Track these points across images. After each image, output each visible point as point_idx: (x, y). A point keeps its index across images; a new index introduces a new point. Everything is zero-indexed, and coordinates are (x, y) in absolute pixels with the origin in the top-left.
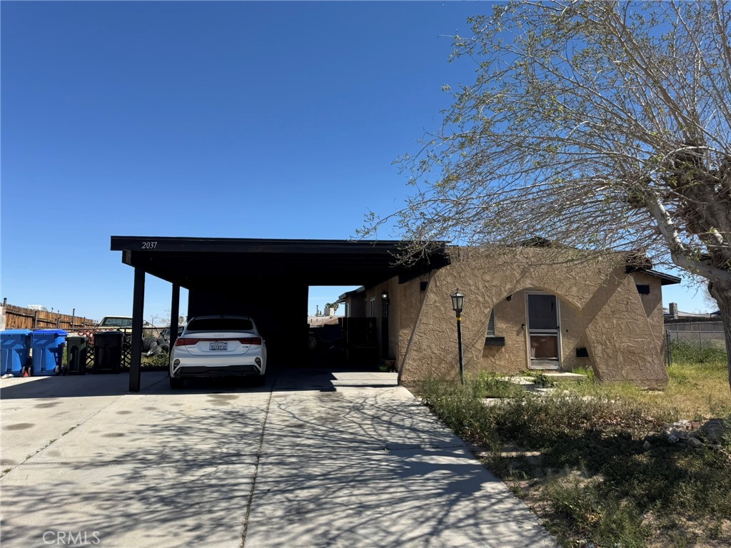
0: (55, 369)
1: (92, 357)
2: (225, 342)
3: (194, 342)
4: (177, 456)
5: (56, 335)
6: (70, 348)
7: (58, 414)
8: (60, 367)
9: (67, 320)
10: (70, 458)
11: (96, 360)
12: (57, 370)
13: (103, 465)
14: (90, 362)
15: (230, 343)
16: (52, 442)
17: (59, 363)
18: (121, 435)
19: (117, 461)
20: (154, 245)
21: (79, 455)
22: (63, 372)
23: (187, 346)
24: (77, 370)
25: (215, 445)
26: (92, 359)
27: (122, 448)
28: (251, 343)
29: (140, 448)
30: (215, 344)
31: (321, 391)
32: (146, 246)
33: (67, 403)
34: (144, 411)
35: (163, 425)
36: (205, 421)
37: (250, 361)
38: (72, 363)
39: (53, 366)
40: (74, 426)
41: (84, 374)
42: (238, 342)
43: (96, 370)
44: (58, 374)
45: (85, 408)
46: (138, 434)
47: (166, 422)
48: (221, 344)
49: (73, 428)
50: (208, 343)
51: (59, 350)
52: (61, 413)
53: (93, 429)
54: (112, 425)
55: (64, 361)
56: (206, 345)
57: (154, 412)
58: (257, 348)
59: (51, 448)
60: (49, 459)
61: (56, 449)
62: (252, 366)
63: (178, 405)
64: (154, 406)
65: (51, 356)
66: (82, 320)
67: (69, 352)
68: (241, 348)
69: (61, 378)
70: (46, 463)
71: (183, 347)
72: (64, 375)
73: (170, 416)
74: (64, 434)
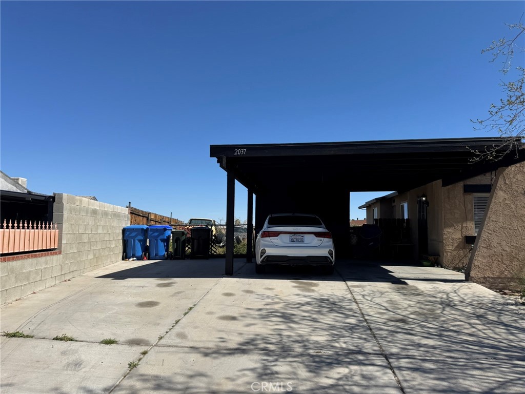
0: (164, 255)
1: (189, 246)
2: (302, 235)
3: (276, 234)
4: (298, 349)
5: (165, 229)
6: (175, 239)
7: (176, 293)
8: (168, 253)
9: (167, 220)
10: (196, 341)
11: (192, 248)
12: (166, 256)
13: (230, 354)
14: (188, 249)
15: (307, 237)
16: (177, 322)
17: (167, 250)
18: (234, 318)
19: (241, 350)
20: (244, 151)
21: (204, 339)
22: (170, 257)
23: (271, 238)
24: (179, 256)
25: (330, 338)
26: (189, 248)
27: (241, 334)
28: (324, 237)
29: (258, 335)
30: (294, 237)
31: (393, 283)
32: (238, 152)
33: (181, 283)
34: (244, 293)
35: (267, 309)
36: (304, 308)
37: (324, 252)
38: (176, 250)
39: (163, 252)
40: (192, 306)
41: (184, 259)
42: (313, 236)
43: (192, 256)
44: (166, 259)
45: (195, 289)
46: (250, 319)
47: (268, 307)
48: (298, 236)
49: (191, 308)
50: (289, 235)
51: (167, 241)
52: (179, 293)
53: (208, 310)
54: (223, 306)
55: (171, 249)
56: (286, 238)
57: (253, 296)
58: (328, 242)
59: (178, 329)
60: (178, 341)
61: (182, 330)
62: (326, 257)
63: (270, 289)
64: (250, 289)
65: (161, 245)
66: (176, 221)
67: (174, 241)
68: (316, 241)
69: (168, 261)
70: (177, 347)
71: (268, 239)
72: (171, 259)
73: (269, 300)
74: (185, 314)
